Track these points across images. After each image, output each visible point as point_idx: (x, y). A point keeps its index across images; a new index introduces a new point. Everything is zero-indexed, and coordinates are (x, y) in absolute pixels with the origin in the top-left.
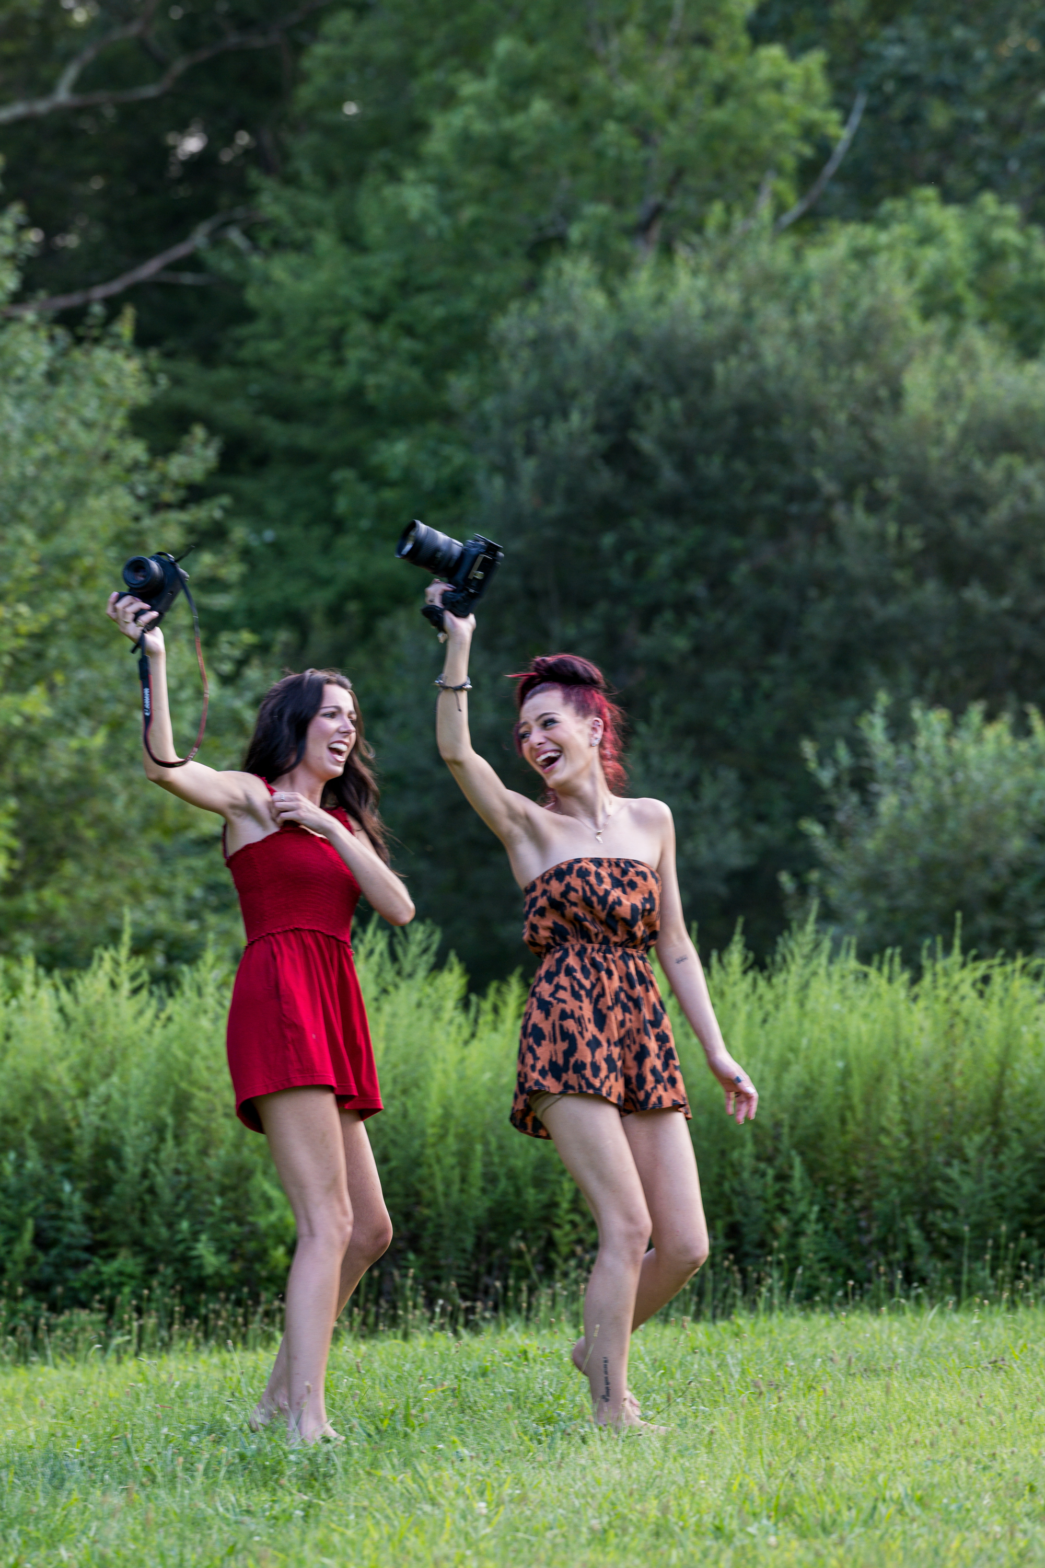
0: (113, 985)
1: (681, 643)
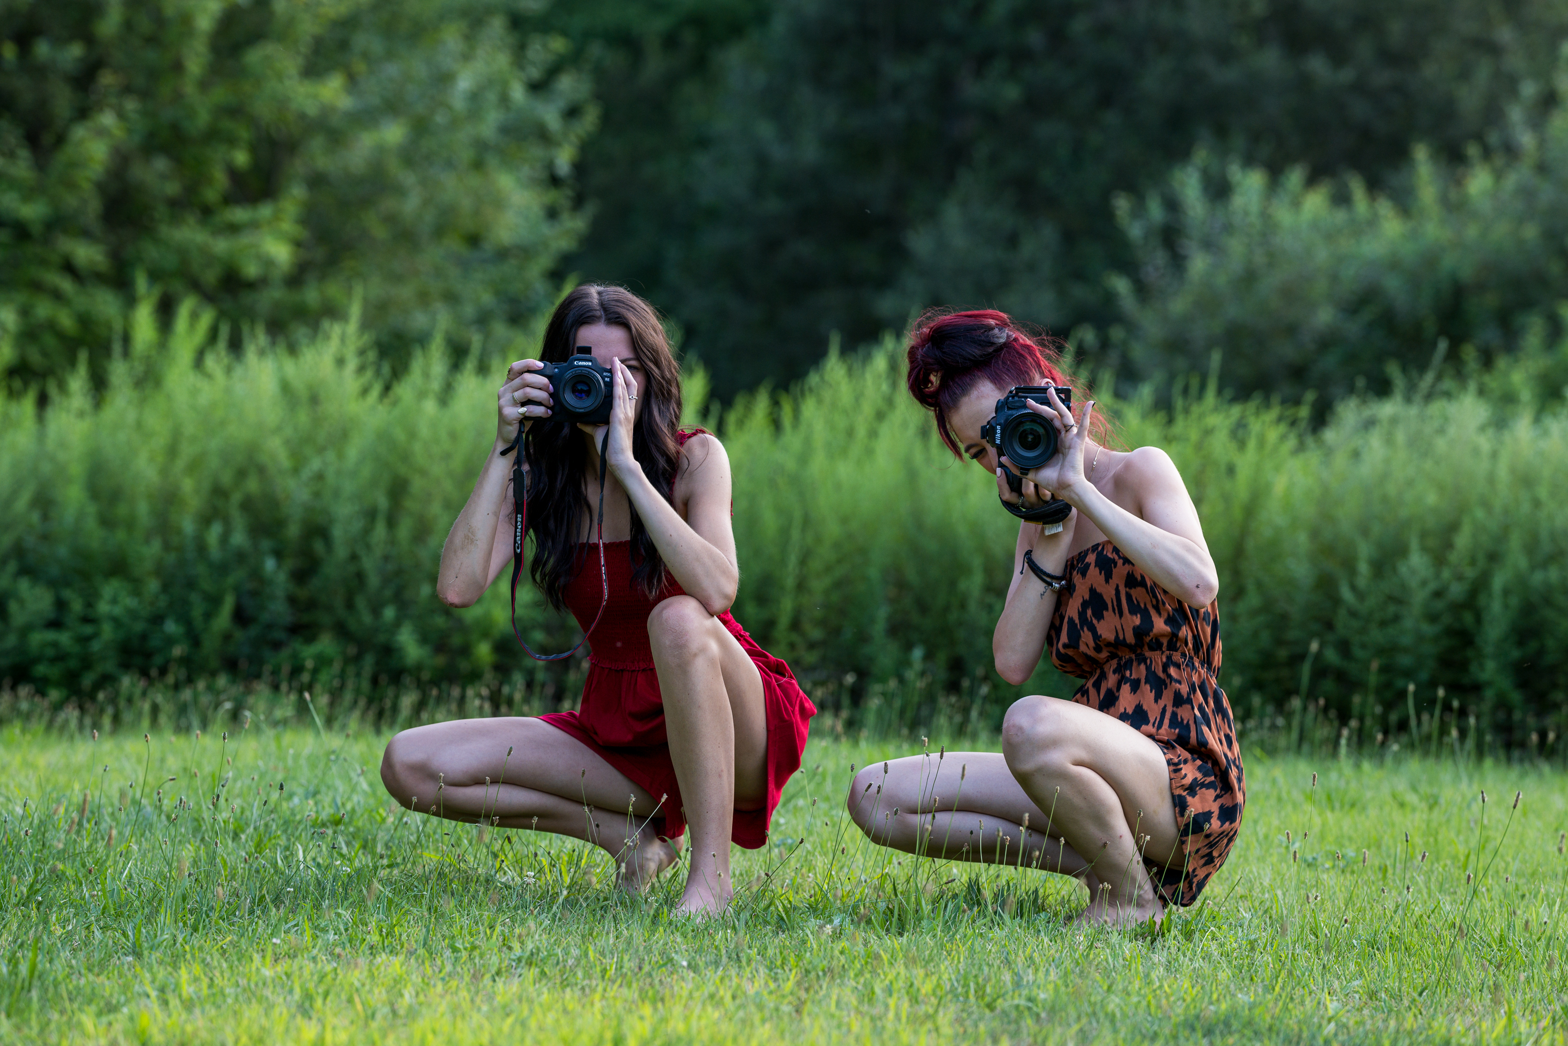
0: (340, 362)
1: (1011, 93)
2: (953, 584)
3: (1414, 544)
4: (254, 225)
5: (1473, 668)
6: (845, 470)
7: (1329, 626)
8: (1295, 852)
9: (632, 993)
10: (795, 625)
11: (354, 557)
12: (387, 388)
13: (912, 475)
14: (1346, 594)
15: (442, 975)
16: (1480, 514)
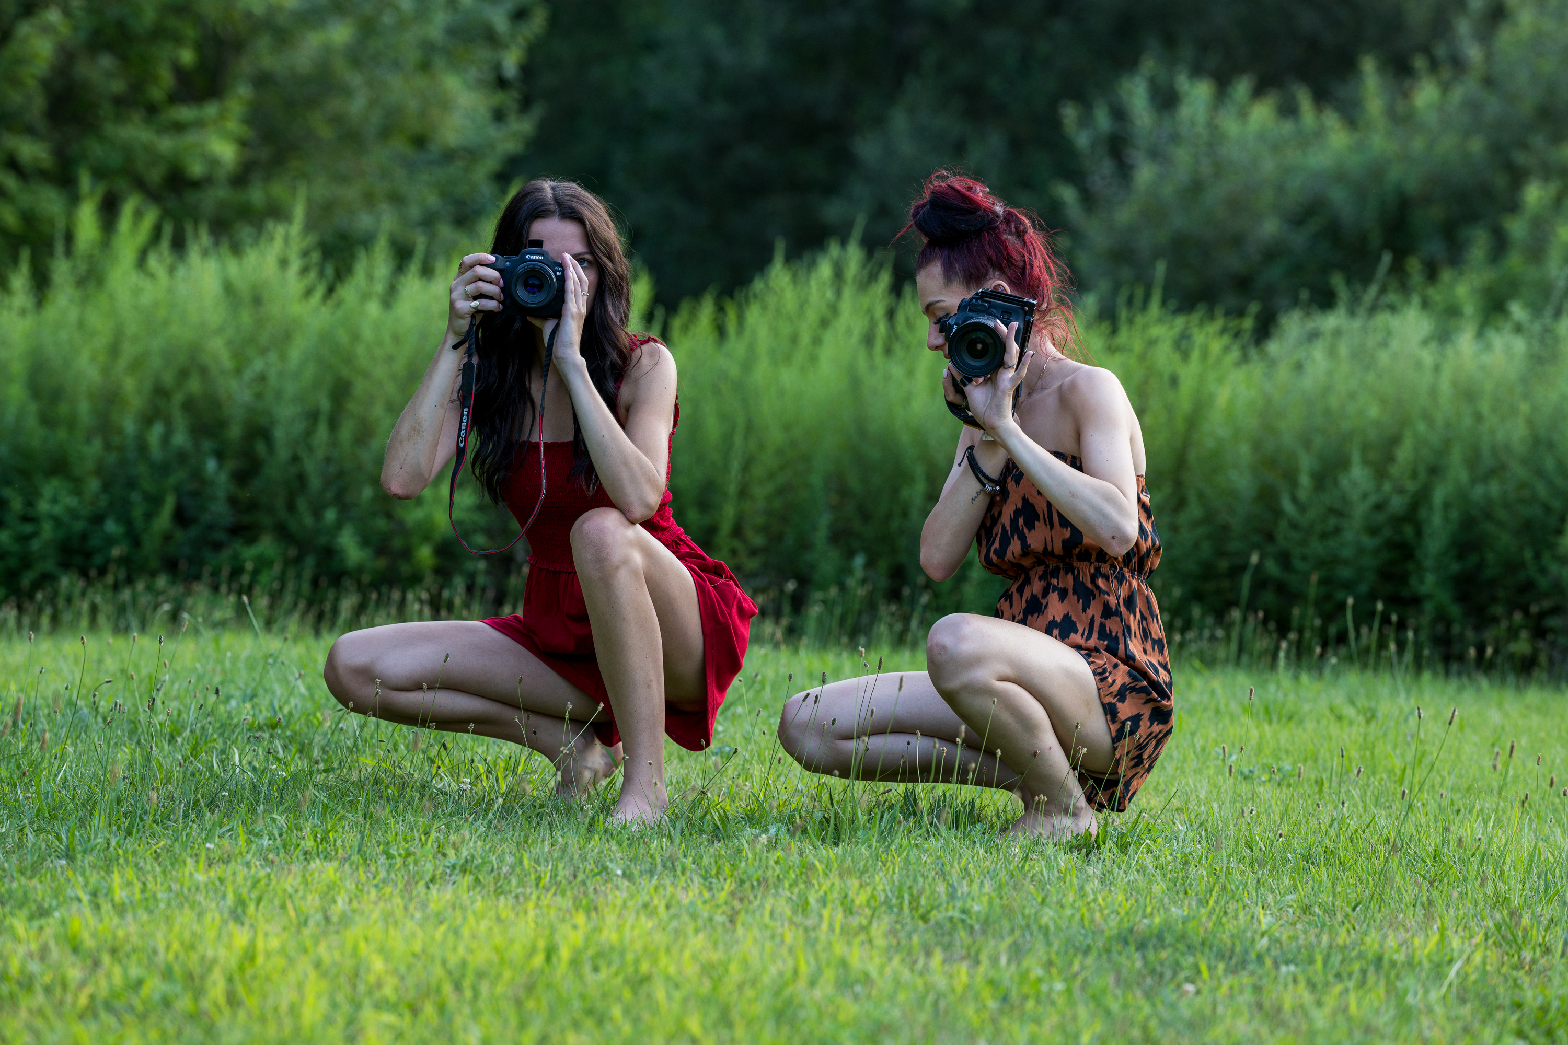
0: (284, 263)
2: (895, 491)
3: (1356, 457)
4: (200, 124)
5: (1413, 581)
6: (788, 377)
7: (1270, 537)
8: (1231, 766)
9: (565, 902)
10: (737, 531)
11: (296, 459)
12: (331, 290)
13: (855, 383)
14: (1288, 506)
15: (376, 882)
16: (1421, 427)
